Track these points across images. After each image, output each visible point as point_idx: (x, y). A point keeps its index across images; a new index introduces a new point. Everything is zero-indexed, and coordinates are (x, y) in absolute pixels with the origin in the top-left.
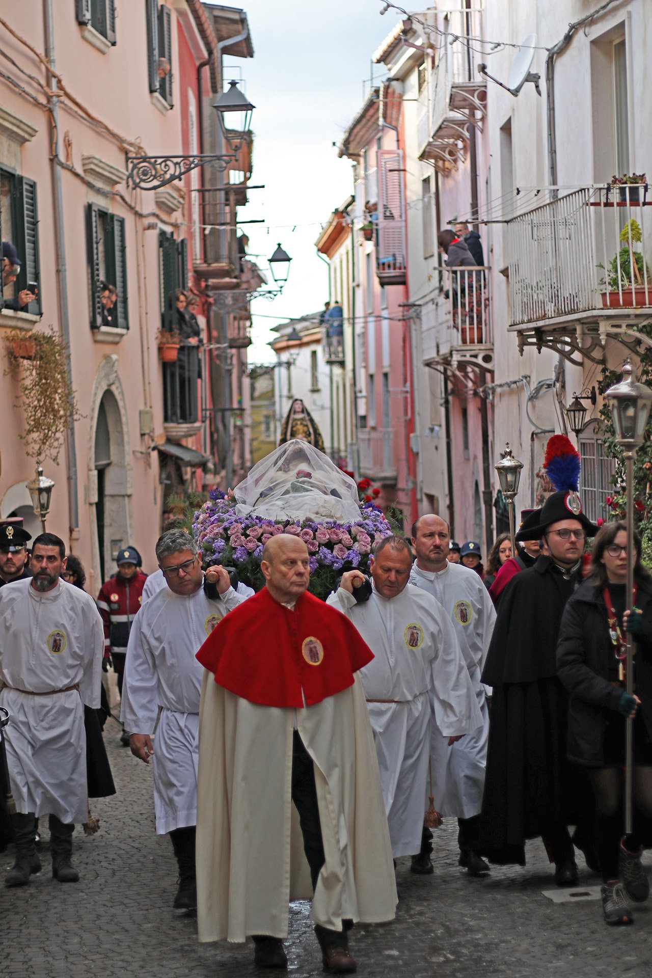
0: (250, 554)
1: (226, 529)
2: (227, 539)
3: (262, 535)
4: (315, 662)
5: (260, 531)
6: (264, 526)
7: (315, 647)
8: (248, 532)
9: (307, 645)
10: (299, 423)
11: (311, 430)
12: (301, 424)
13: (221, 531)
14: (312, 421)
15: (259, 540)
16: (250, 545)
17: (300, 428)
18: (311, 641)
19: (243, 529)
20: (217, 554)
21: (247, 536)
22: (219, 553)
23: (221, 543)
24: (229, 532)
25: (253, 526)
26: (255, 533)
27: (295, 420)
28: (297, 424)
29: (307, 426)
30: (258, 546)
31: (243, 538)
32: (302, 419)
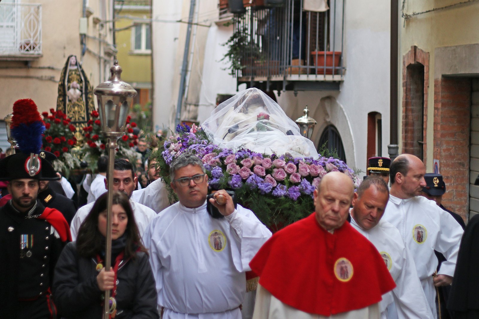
0: (244, 181)
1: (222, 159)
2: (224, 167)
3: (254, 165)
4: (344, 278)
5: (253, 162)
6: (255, 158)
7: (346, 267)
8: (242, 162)
9: (339, 264)
10: (74, 73)
11: (83, 78)
12: (75, 73)
13: (218, 160)
14: (83, 72)
15: (252, 169)
16: (245, 174)
17: (74, 75)
18: (343, 262)
19: (237, 159)
20: (214, 179)
21: (241, 166)
22: (217, 178)
23: (218, 170)
24: (225, 161)
25: (246, 157)
26: (248, 164)
27: (70, 71)
28: (72, 74)
29: (79, 75)
30: (250, 175)
31: (238, 167)
32: (76, 70)
